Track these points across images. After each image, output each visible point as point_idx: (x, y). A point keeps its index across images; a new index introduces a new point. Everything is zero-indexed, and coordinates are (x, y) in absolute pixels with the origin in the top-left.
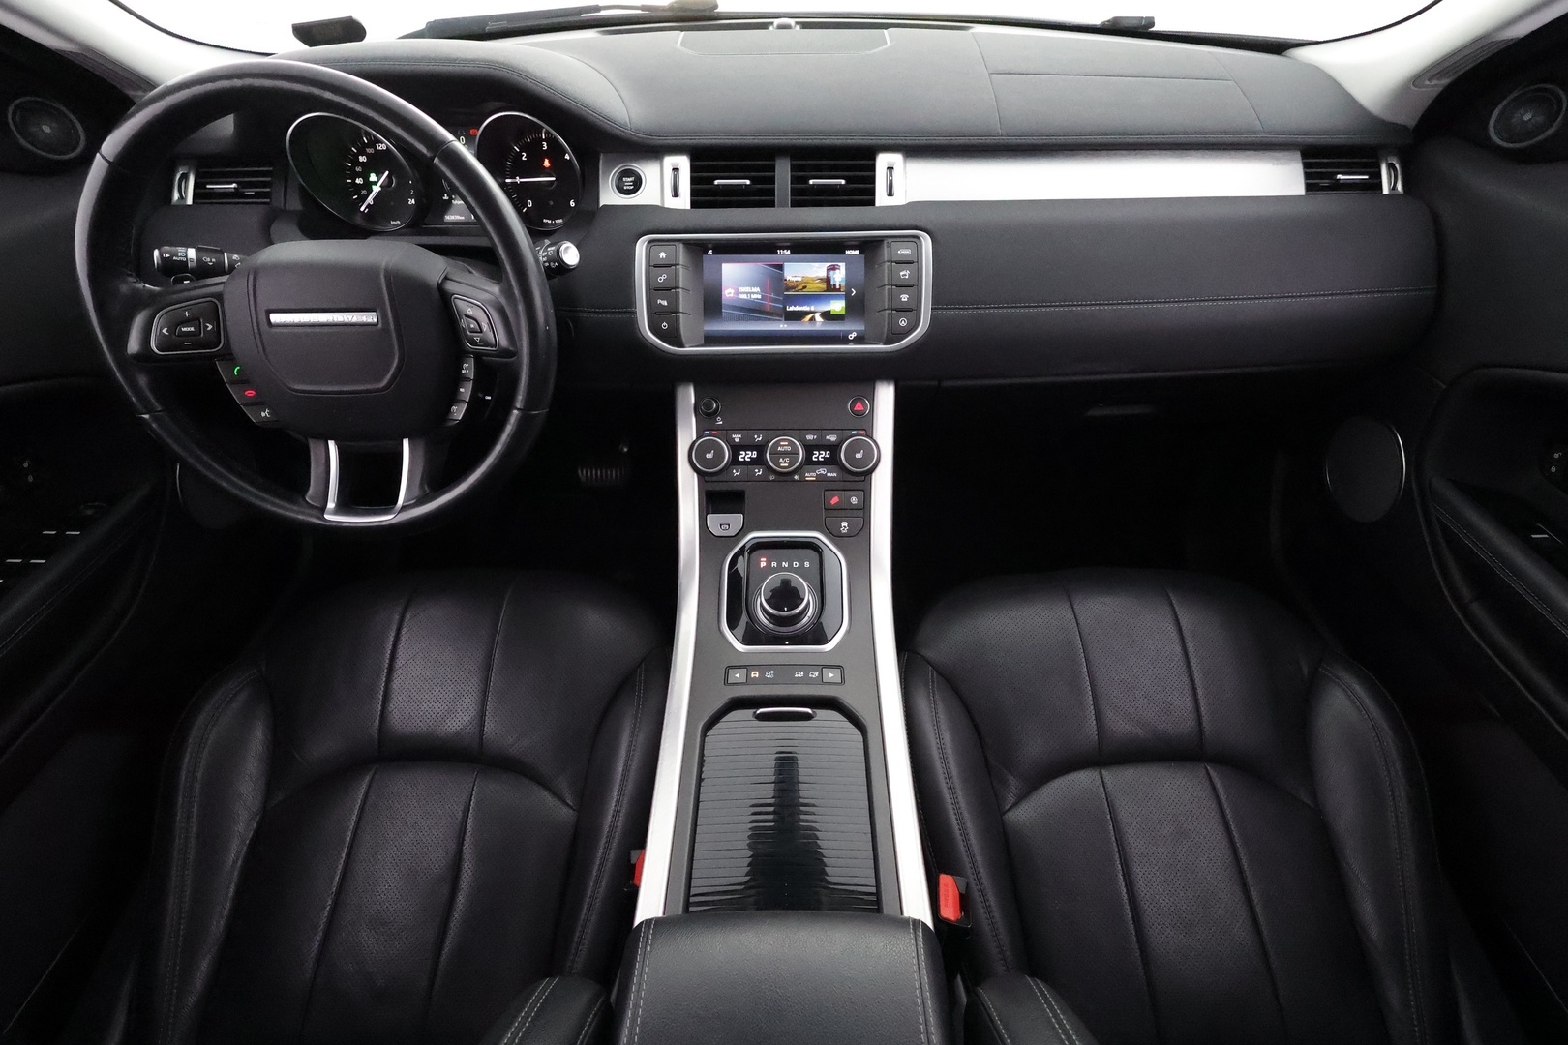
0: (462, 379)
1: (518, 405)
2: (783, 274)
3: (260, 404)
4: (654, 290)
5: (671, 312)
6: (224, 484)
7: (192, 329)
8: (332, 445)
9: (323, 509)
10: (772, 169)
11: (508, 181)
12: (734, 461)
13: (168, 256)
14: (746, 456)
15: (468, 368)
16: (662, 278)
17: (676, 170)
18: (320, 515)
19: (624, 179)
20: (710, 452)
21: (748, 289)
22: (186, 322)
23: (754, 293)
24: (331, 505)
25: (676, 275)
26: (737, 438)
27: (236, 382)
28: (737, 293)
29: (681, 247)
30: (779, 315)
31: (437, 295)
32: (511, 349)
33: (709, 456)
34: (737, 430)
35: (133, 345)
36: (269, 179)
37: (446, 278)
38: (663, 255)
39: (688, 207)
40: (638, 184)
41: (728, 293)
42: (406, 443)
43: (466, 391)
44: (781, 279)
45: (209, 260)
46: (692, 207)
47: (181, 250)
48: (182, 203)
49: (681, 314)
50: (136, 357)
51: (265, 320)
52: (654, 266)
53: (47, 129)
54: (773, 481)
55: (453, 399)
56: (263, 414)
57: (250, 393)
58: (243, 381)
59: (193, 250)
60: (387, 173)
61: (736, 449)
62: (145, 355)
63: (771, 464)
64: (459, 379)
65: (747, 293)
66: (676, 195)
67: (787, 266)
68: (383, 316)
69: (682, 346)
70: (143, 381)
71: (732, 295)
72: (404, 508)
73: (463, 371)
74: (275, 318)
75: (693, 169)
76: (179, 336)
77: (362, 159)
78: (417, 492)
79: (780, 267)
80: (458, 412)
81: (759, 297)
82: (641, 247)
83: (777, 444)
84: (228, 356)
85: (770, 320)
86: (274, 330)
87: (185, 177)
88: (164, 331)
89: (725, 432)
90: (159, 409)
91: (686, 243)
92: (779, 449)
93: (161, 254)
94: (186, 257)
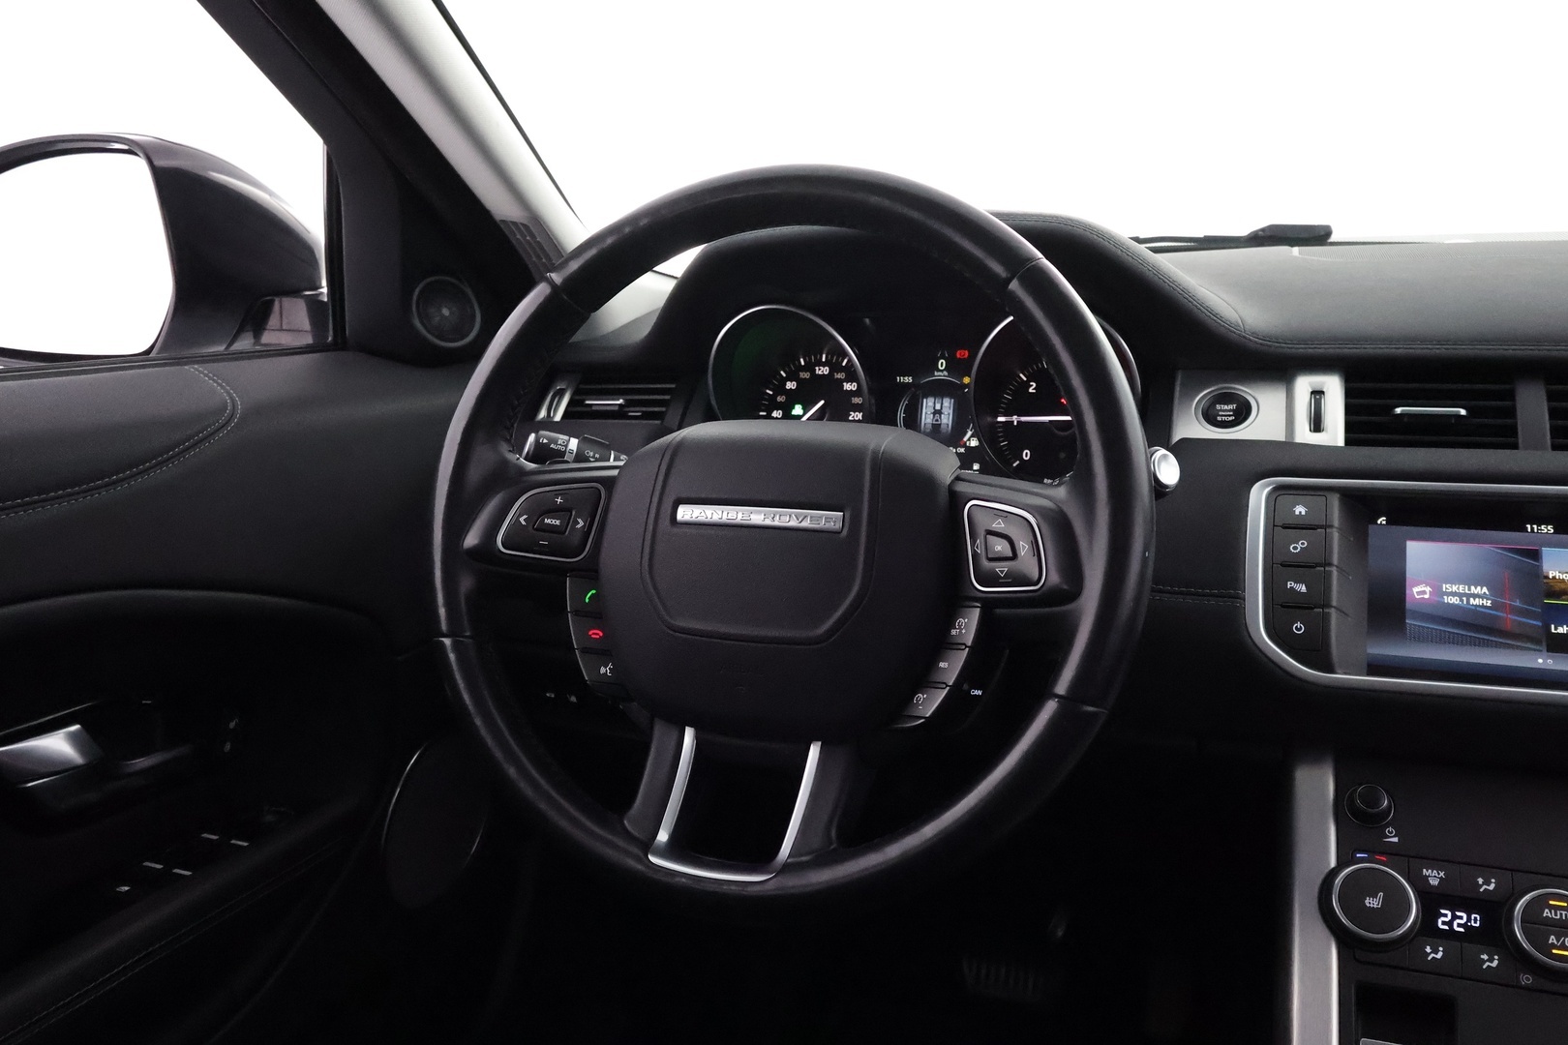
0: (951, 645)
1: (1062, 687)
2: (1539, 568)
3: (602, 653)
4: (1279, 566)
5: (1314, 606)
6: (512, 771)
7: (558, 522)
8: (689, 735)
9: (647, 844)
10: (1511, 395)
11: (1001, 419)
12: (1427, 925)
13: (545, 441)
14: (1455, 920)
15: (967, 626)
16: (1299, 546)
17: (1318, 394)
18: (641, 855)
19: (1218, 407)
20: (1374, 896)
21: (1461, 588)
22: (554, 511)
23: (1475, 596)
24: (663, 836)
25: (1327, 541)
26: (1434, 877)
27: (582, 612)
28: (1437, 591)
29: (1335, 501)
30: (1537, 642)
31: (943, 498)
32: (1065, 587)
33: (1373, 903)
34: (1435, 862)
35: (471, 540)
36: (667, 397)
37: (958, 479)
38: (1300, 510)
39: (1341, 442)
40: (1243, 412)
41: (1419, 592)
42: (814, 752)
43: (951, 668)
44: (1537, 575)
45: (591, 454)
46: (1346, 444)
47: (562, 437)
48: (550, 420)
49: (1333, 611)
50: (473, 552)
51: (669, 512)
52: (1279, 526)
53: (446, 312)
54: (1527, 988)
55: (924, 680)
56: (603, 670)
57: (596, 634)
58: (594, 614)
59: (577, 440)
60: (822, 402)
61: (1431, 903)
62: (485, 552)
63: (1526, 945)
64: (943, 644)
65: (1460, 595)
66: (1317, 425)
67: (1547, 553)
68: (854, 523)
69: (1330, 670)
70: (466, 584)
71: (1427, 596)
72: (787, 868)
73: (953, 632)
74: (685, 513)
75: (1349, 394)
76: (537, 530)
77: (790, 385)
78: (816, 842)
79: (1535, 555)
80: (929, 703)
81: (1489, 604)
82: (1259, 496)
83: (1541, 902)
84: (590, 572)
85: (1518, 647)
86: (675, 530)
87: (561, 393)
88: (522, 519)
89: (1409, 860)
90: (468, 634)
91: (1346, 494)
92: (1546, 913)
93: (537, 440)
94: (566, 446)
